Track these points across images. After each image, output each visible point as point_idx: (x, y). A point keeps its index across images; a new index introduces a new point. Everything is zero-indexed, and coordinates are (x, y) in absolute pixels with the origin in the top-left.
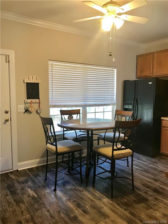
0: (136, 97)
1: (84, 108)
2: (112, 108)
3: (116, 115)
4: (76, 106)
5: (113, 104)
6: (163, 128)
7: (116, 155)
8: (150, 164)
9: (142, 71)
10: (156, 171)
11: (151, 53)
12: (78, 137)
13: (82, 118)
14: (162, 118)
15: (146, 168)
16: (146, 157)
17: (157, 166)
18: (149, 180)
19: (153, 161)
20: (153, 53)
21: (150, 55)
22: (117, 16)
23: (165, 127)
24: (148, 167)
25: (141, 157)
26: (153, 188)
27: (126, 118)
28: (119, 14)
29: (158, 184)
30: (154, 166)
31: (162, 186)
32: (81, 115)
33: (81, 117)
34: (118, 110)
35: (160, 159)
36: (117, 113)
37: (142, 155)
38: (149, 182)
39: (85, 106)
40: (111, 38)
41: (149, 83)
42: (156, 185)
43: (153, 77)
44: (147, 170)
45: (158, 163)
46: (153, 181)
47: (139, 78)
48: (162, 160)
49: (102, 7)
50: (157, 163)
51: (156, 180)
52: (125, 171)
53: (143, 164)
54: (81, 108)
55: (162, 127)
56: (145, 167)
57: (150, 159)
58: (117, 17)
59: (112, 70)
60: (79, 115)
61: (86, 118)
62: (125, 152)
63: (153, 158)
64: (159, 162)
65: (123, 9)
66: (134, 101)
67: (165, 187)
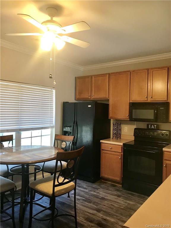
0: (76, 120)
1: (18, 133)
2: (51, 132)
3: (56, 140)
4: (8, 131)
5: (52, 127)
6: (102, 152)
7: (57, 191)
8: (91, 191)
9: (80, 93)
10: (98, 199)
11: (90, 76)
12: (9, 171)
13: (16, 146)
14: (101, 141)
15: (88, 196)
16: (86, 183)
17: (98, 193)
18: (91, 211)
19: (93, 187)
20: (91, 76)
21: (89, 78)
22: (58, 36)
23: (104, 150)
24: (89, 195)
25: (82, 183)
26: (97, 221)
27: (66, 143)
28: (61, 35)
29: (100, 215)
30: (95, 193)
31: (105, 217)
32: (14, 141)
33: (14, 145)
34: (58, 135)
35: (101, 184)
36: (57, 138)
37: (82, 181)
38: (92, 214)
39: (19, 131)
40: (51, 59)
41: (89, 106)
42: (99, 217)
43: (91, 99)
44: (89, 199)
45: (99, 189)
46: (95, 212)
47: (78, 100)
48: (103, 185)
49: (42, 24)
50: (97, 189)
51: (99, 210)
52: (66, 204)
53: (84, 192)
54: (14, 134)
55: (101, 150)
56: (86, 196)
57: (91, 185)
58: (58, 38)
59: (51, 91)
60: (11, 142)
61: (21, 146)
62: (67, 186)
63: (93, 184)
64: (99, 187)
65: (65, 31)
66: (74, 123)
67: (108, 218)
